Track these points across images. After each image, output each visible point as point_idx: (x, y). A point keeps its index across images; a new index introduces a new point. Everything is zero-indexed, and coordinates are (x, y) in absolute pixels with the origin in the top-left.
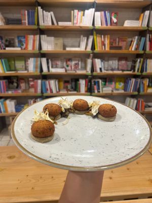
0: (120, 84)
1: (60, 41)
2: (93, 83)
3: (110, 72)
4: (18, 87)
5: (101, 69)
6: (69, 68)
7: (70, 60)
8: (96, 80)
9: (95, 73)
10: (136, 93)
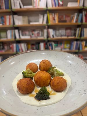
0: (67, 45)
1: (26, 18)
2: (48, 45)
3: (59, 38)
4: (3, 48)
5: (53, 36)
6: (34, 36)
7: (34, 30)
8: (51, 43)
9: (49, 39)
10: (77, 51)
